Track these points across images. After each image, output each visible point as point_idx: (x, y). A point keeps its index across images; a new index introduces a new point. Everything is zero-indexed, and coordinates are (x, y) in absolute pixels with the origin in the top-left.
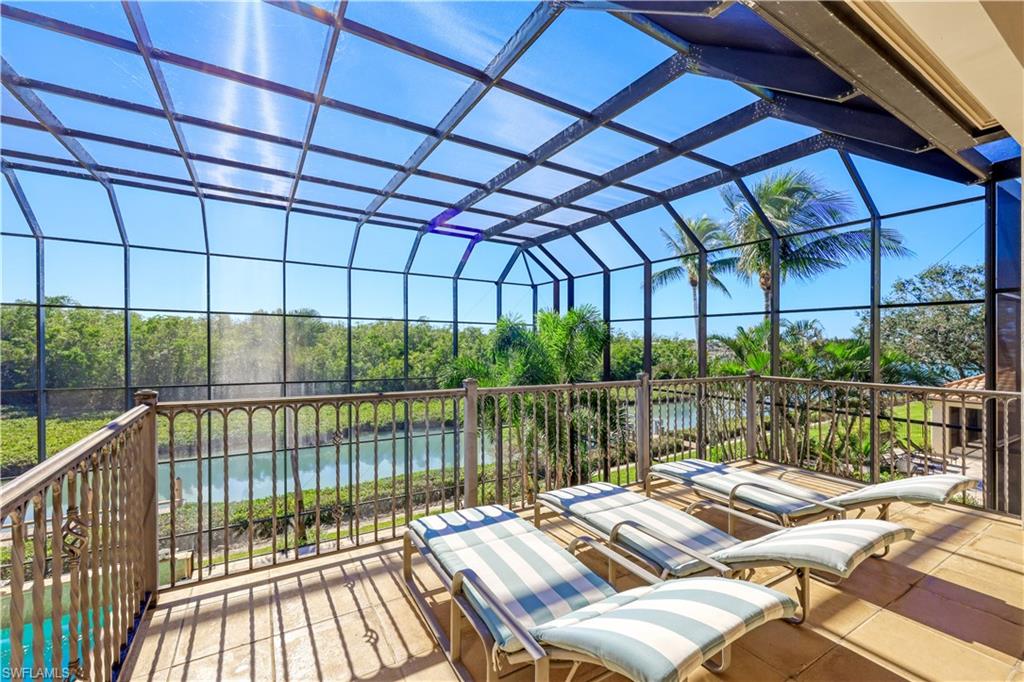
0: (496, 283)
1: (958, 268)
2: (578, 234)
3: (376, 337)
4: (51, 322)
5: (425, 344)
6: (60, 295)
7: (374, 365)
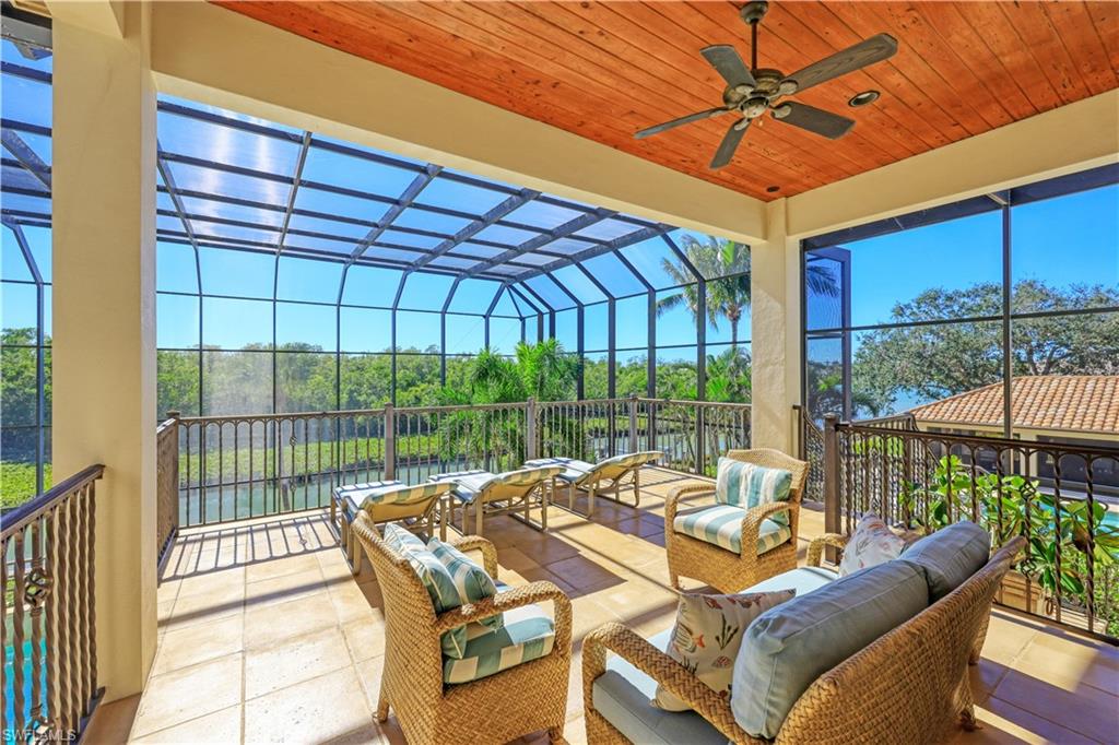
0: (484, 317)
1: (950, 292)
2: (552, 273)
3: (382, 368)
4: (17, 356)
5: (434, 375)
6: (27, 327)
7: (380, 397)
